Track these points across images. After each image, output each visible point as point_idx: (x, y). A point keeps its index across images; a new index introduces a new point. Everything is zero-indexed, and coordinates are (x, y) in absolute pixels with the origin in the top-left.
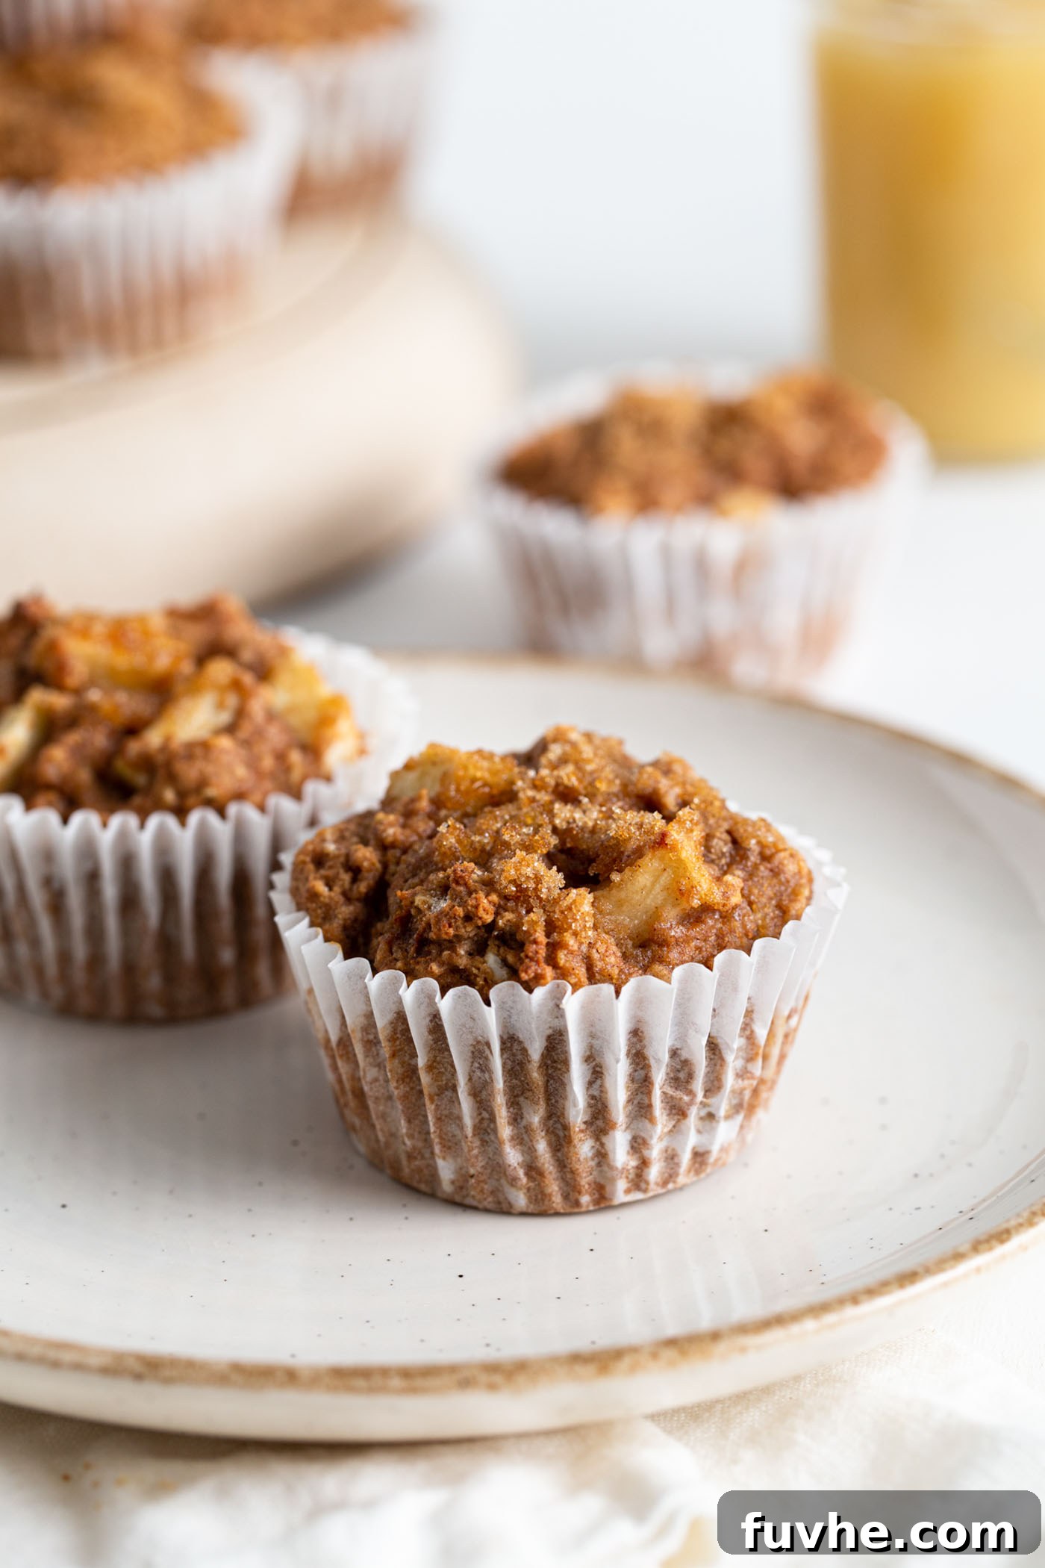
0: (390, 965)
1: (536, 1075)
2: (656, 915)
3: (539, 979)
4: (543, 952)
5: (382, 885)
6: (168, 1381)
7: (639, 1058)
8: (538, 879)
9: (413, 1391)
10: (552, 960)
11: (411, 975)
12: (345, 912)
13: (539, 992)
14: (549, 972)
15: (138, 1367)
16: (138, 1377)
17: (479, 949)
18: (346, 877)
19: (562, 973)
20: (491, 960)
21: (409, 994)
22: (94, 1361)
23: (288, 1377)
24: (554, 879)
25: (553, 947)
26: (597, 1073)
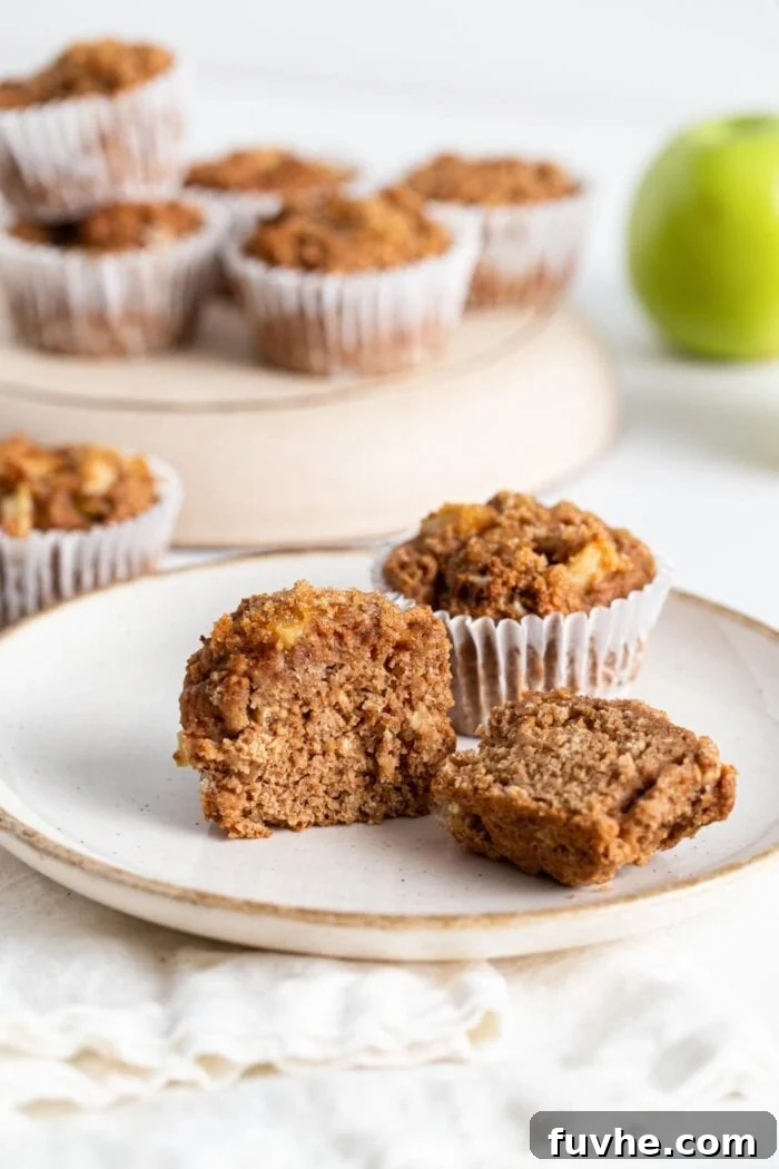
0: (462, 612)
1: (541, 665)
2: (593, 578)
3: (547, 612)
4: (547, 599)
5: (440, 576)
6: (209, 906)
7: (593, 654)
8: (536, 562)
9: (339, 925)
10: (551, 602)
11: (475, 617)
12: (424, 590)
13: (548, 619)
14: (550, 607)
15: (195, 898)
16: (194, 902)
17: (510, 600)
18: (419, 573)
19: (557, 608)
20: (517, 606)
21: (475, 626)
22: (173, 892)
23: (273, 910)
24: (542, 560)
25: (551, 595)
26: (572, 661)
